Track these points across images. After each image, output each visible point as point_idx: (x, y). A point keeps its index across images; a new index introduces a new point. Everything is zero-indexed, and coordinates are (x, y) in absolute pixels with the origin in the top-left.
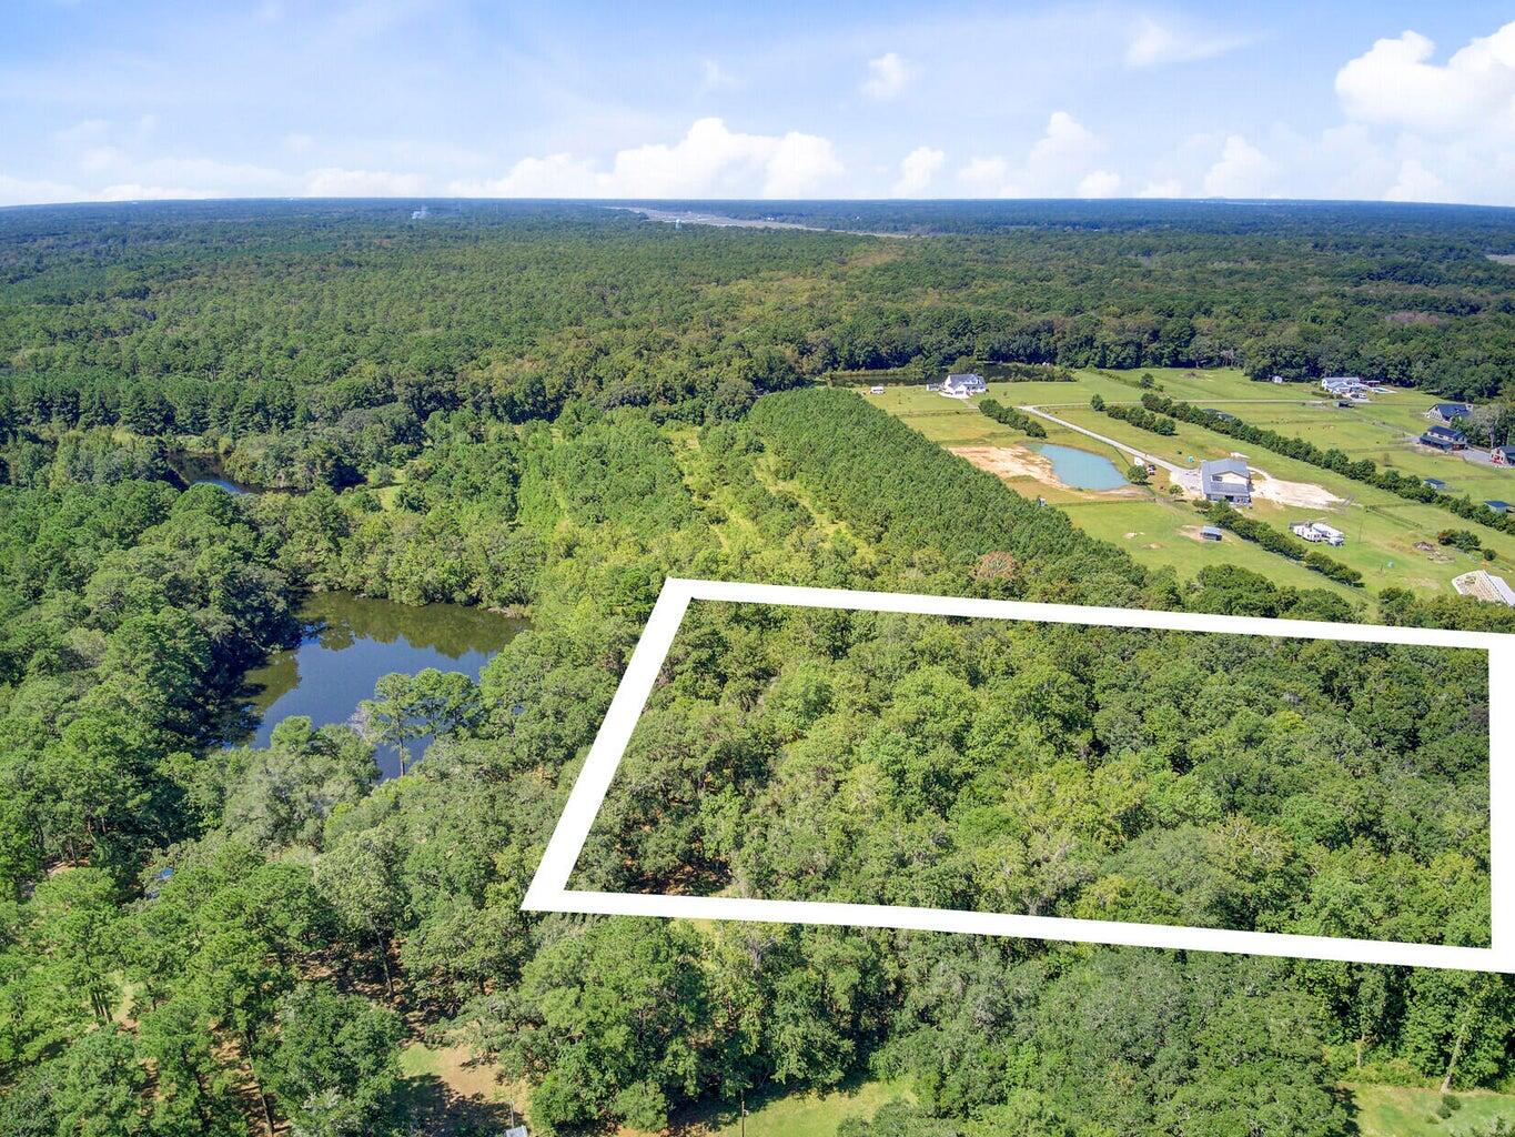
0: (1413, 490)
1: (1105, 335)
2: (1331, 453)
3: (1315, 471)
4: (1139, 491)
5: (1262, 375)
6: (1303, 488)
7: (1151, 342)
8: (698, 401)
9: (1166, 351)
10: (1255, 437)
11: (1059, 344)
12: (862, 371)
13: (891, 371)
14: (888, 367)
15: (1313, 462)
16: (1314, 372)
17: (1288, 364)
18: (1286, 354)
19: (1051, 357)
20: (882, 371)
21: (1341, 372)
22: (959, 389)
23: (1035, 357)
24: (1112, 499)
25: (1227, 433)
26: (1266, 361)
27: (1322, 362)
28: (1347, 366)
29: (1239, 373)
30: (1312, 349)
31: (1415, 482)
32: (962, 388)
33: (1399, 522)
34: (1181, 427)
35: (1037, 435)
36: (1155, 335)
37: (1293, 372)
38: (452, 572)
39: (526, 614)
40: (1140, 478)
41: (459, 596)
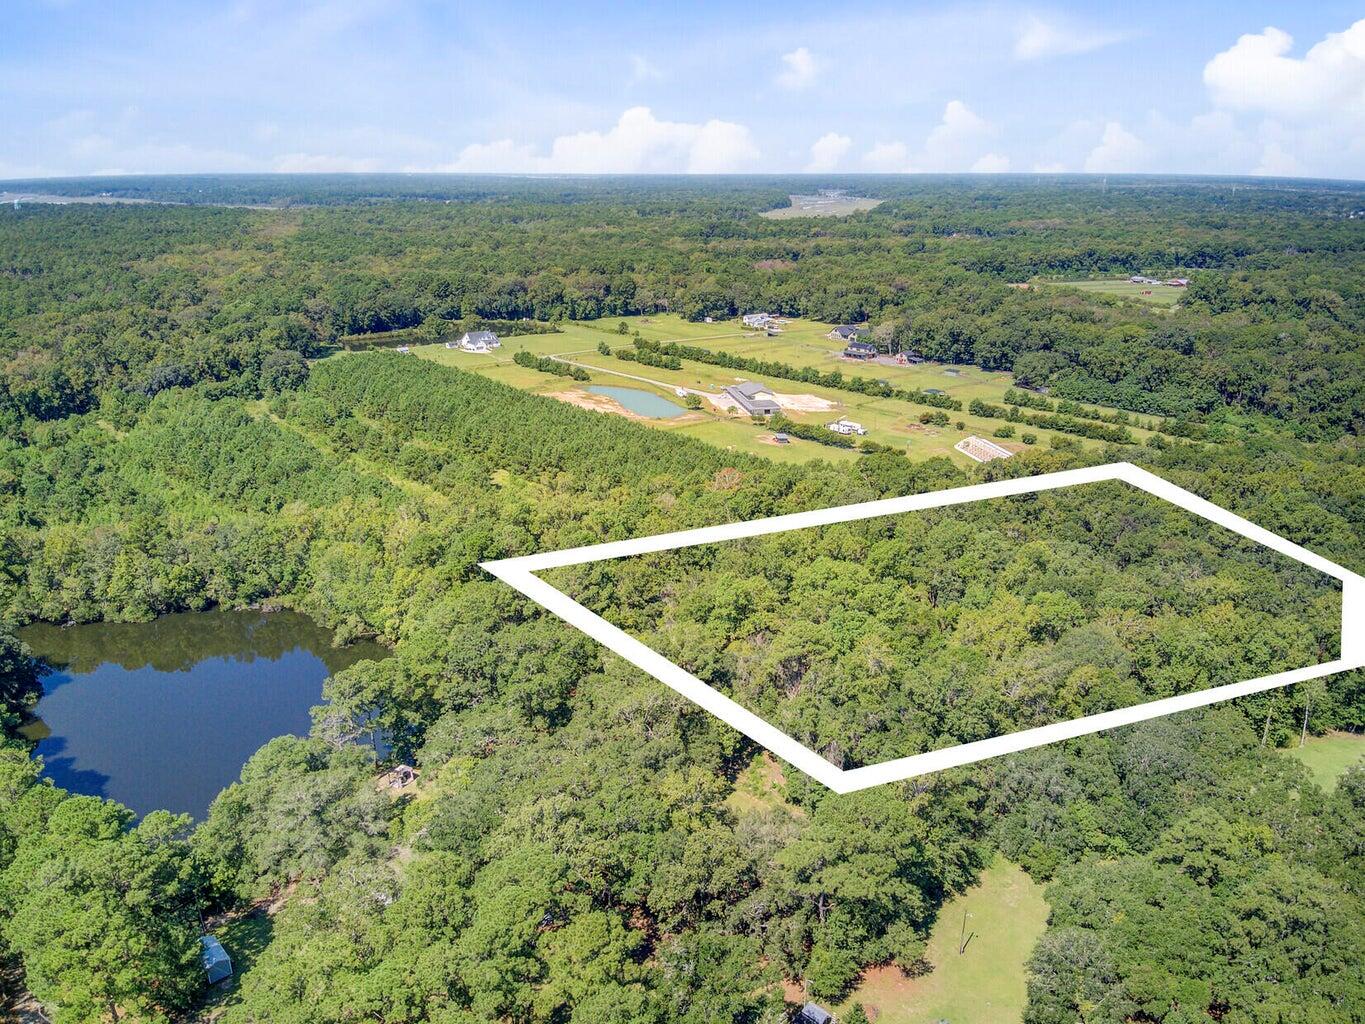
0: (876, 390)
1: (572, 292)
2: (806, 370)
3: (798, 384)
4: (694, 415)
5: (698, 317)
6: (805, 398)
7: (606, 295)
8: (247, 375)
9: (619, 303)
10: (740, 365)
11: (535, 301)
12: (368, 335)
13: (394, 333)
14: (391, 330)
15: (793, 378)
16: (734, 312)
17: (715, 307)
18: (712, 299)
19: (529, 312)
20: (387, 334)
21: (752, 310)
22: (479, 345)
23: (514, 314)
24: (686, 424)
25: (716, 363)
26: (700, 306)
27: (737, 303)
28: (756, 305)
29: (676, 317)
30: (729, 294)
31: (875, 383)
32: (481, 344)
33: (883, 412)
34: (684, 363)
35: (584, 379)
36: (608, 290)
37: (719, 313)
38: (182, 578)
39: (287, 605)
40: (695, 404)
41: (195, 602)
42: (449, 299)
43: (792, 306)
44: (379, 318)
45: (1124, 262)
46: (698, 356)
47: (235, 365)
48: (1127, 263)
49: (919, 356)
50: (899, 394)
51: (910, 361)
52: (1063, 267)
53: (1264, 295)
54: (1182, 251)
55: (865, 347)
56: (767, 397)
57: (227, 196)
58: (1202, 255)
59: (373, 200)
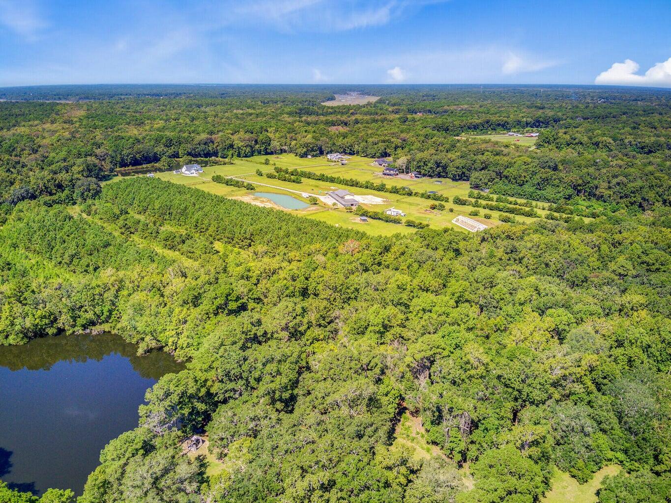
0: (404, 192)
1: (238, 143)
2: (367, 182)
3: (364, 190)
4: (314, 207)
5: (304, 155)
6: (370, 197)
7: (256, 144)
8: (66, 192)
9: (262, 148)
10: (332, 180)
12: (130, 167)
13: (144, 166)
14: (141, 164)
15: (361, 187)
16: (322, 153)
17: (312, 150)
18: (311, 146)
19: (215, 154)
20: (140, 167)
21: (331, 152)
22: (191, 172)
23: (208, 155)
24: (311, 212)
25: (319, 180)
26: (305, 150)
27: (323, 147)
28: (333, 149)
29: (292, 155)
30: (319, 143)
31: (404, 189)
32: (193, 171)
33: (410, 204)
34: (303, 179)
35: (252, 189)
36: (256, 142)
37: (315, 153)
38: (43, 317)
39: (107, 330)
40: (314, 202)
41: (51, 331)
42: (172, 148)
43: (351, 150)
44: (136, 158)
45: (503, 126)
46: (309, 176)
47: (60, 186)
48: (504, 126)
49: (420, 174)
50: (416, 194)
51: (416, 177)
52: (475, 128)
53: (577, 141)
54: (529, 120)
55: (393, 170)
56: (351, 197)
57: (45, 97)
58: (538, 121)
59: (123, 97)
